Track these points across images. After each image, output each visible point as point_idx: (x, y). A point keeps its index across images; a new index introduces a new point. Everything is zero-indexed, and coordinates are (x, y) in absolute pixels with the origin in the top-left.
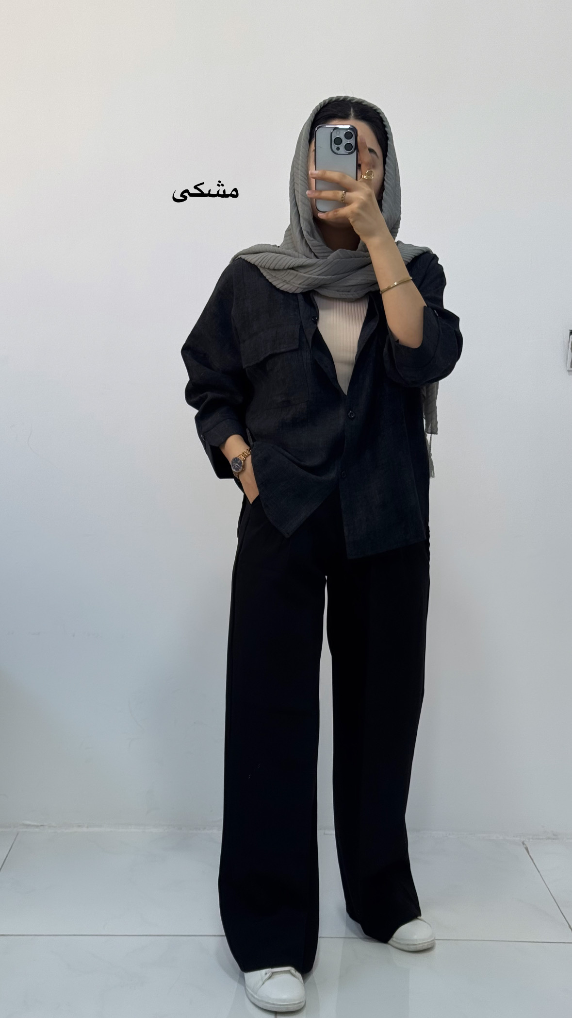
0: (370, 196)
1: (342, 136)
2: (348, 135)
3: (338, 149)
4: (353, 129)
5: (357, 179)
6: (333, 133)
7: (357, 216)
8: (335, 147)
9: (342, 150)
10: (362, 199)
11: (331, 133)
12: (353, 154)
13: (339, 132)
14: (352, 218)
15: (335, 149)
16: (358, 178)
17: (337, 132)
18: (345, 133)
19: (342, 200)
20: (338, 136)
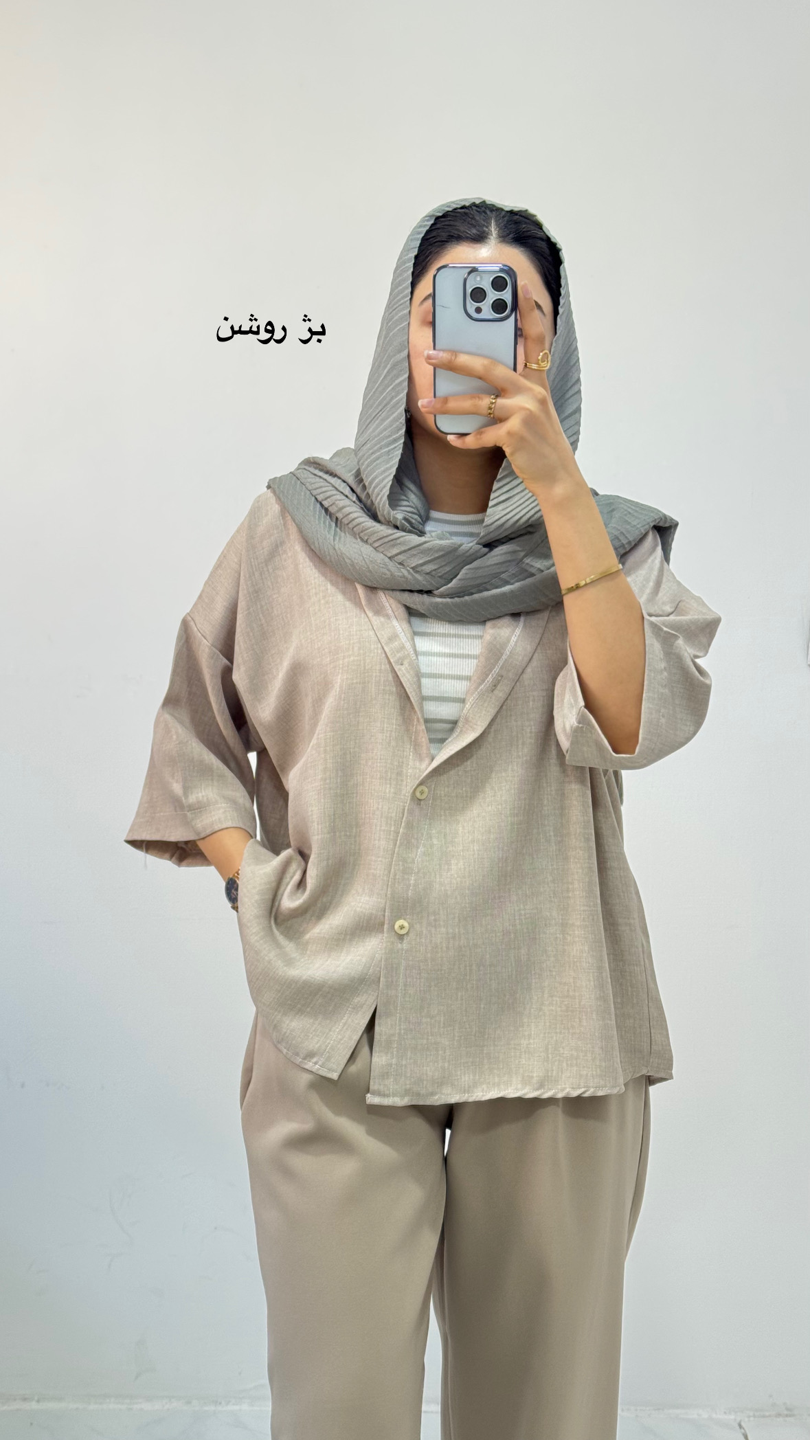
0: (543, 402)
1: (486, 284)
2: (499, 284)
3: (478, 310)
4: (510, 272)
5: (515, 370)
6: (468, 281)
7: (520, 441)
8: (472, 306)
9: (487, 312)
10: (528, 409)
11: (465, 280)
12: (508, 320)
13: (481, 278)
14: (508, 446)
15: (471, 310)
16: (520, 367)
17: (475, 278)
18: (491, 279)
19: (490, 414)
20: (478, 286)
